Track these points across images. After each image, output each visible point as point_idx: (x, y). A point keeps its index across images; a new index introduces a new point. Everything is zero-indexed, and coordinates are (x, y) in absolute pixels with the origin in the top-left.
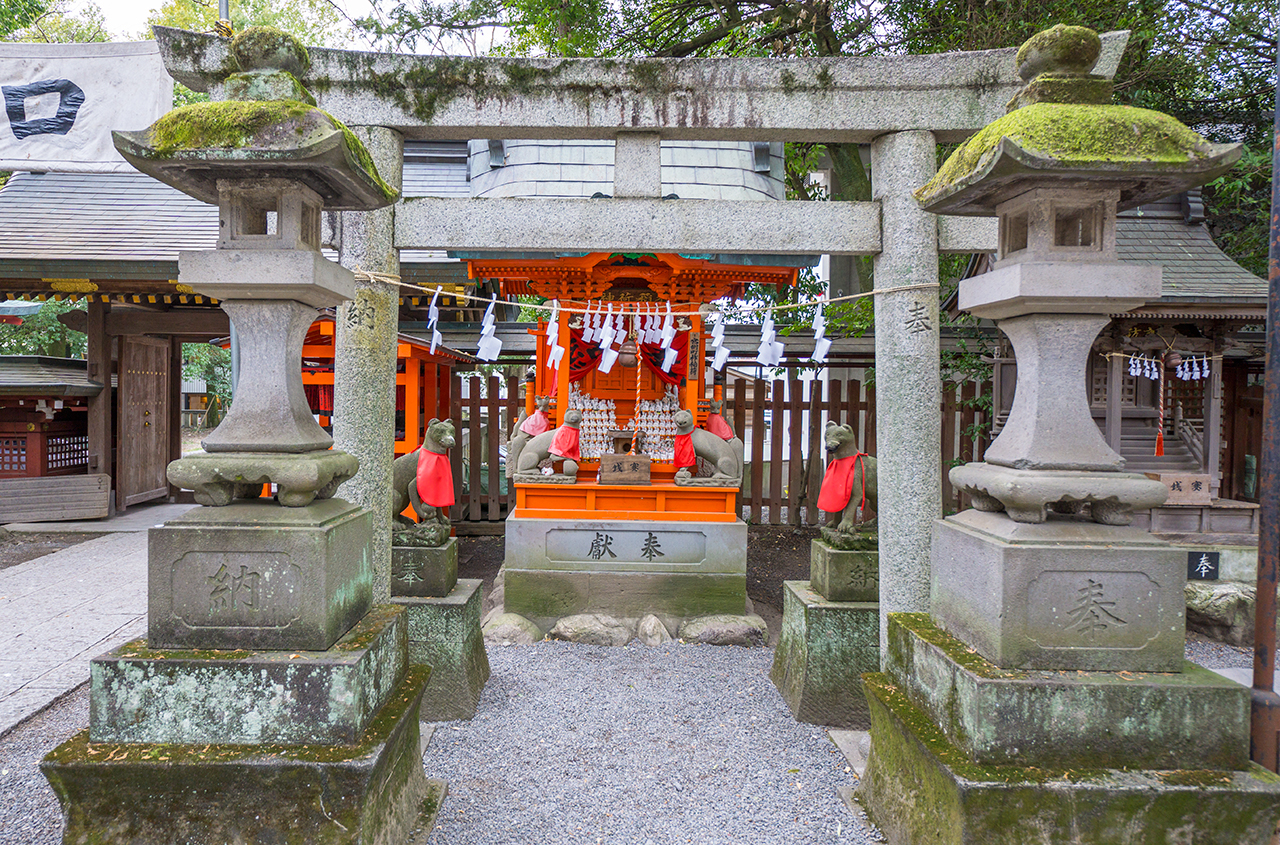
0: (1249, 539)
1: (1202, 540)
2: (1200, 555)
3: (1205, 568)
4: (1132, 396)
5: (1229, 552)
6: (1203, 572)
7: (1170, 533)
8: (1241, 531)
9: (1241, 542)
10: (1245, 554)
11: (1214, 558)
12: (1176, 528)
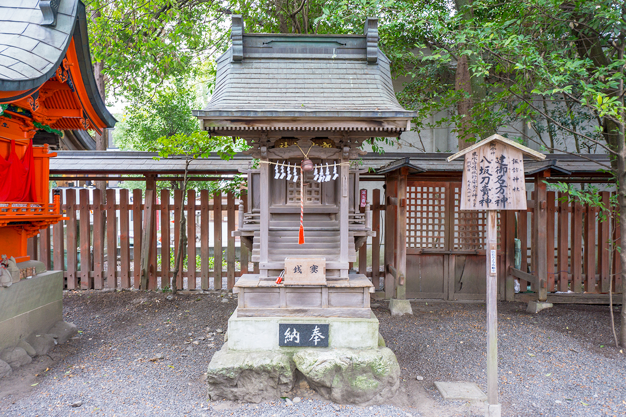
0: (360, 312)
1: (321, 313)
2: (313, 326)
3: (317, 337)
4: (319, 196)
5: (339, 324)
6: (316, 341)
7: (295, 308)
8: (356, 306)
9: (354, 315)
10: (353, 325)
11: (325, 329)
12: (302, 304)
